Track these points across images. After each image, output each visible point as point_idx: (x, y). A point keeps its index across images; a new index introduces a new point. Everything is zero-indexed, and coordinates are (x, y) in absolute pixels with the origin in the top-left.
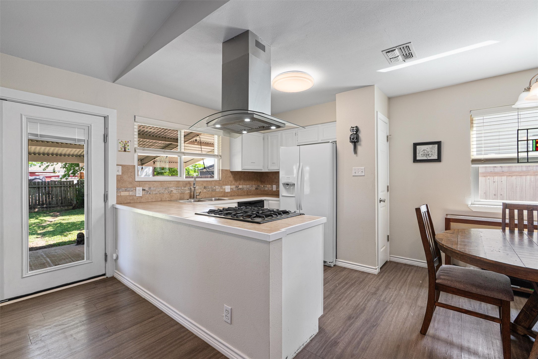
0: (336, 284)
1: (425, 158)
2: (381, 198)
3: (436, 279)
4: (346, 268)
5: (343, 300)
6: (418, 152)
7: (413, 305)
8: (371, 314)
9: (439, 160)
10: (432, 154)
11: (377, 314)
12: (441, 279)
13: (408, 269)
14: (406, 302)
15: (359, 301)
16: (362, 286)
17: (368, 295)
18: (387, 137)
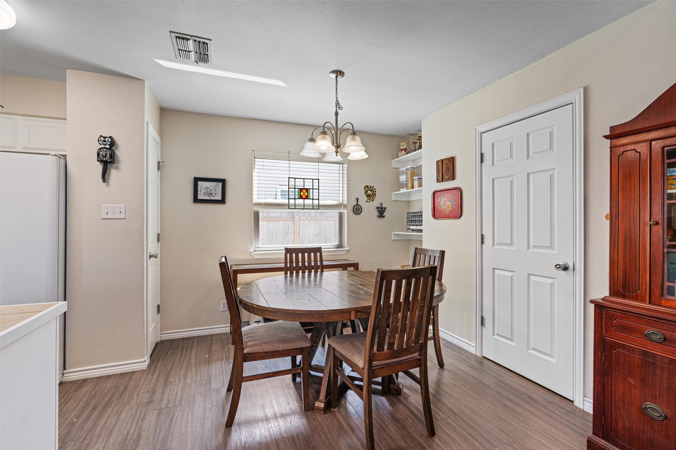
0: (72, 419)
1: (207, 198)
2: (150, 253)
3: (243, 349)
4: (88, 379)
5: (94, 444)
6: (199, 189)
7: (207, 392)
8: (153, 441)
9: (223, 201)
10: (216, 194)
11: (163, 433)
12: (248, 346)
13: (188, 343)
14: (198, 392)
15: (126, 428)
16: (127, 398)
17: (140, 409)
18: (159, 163)
